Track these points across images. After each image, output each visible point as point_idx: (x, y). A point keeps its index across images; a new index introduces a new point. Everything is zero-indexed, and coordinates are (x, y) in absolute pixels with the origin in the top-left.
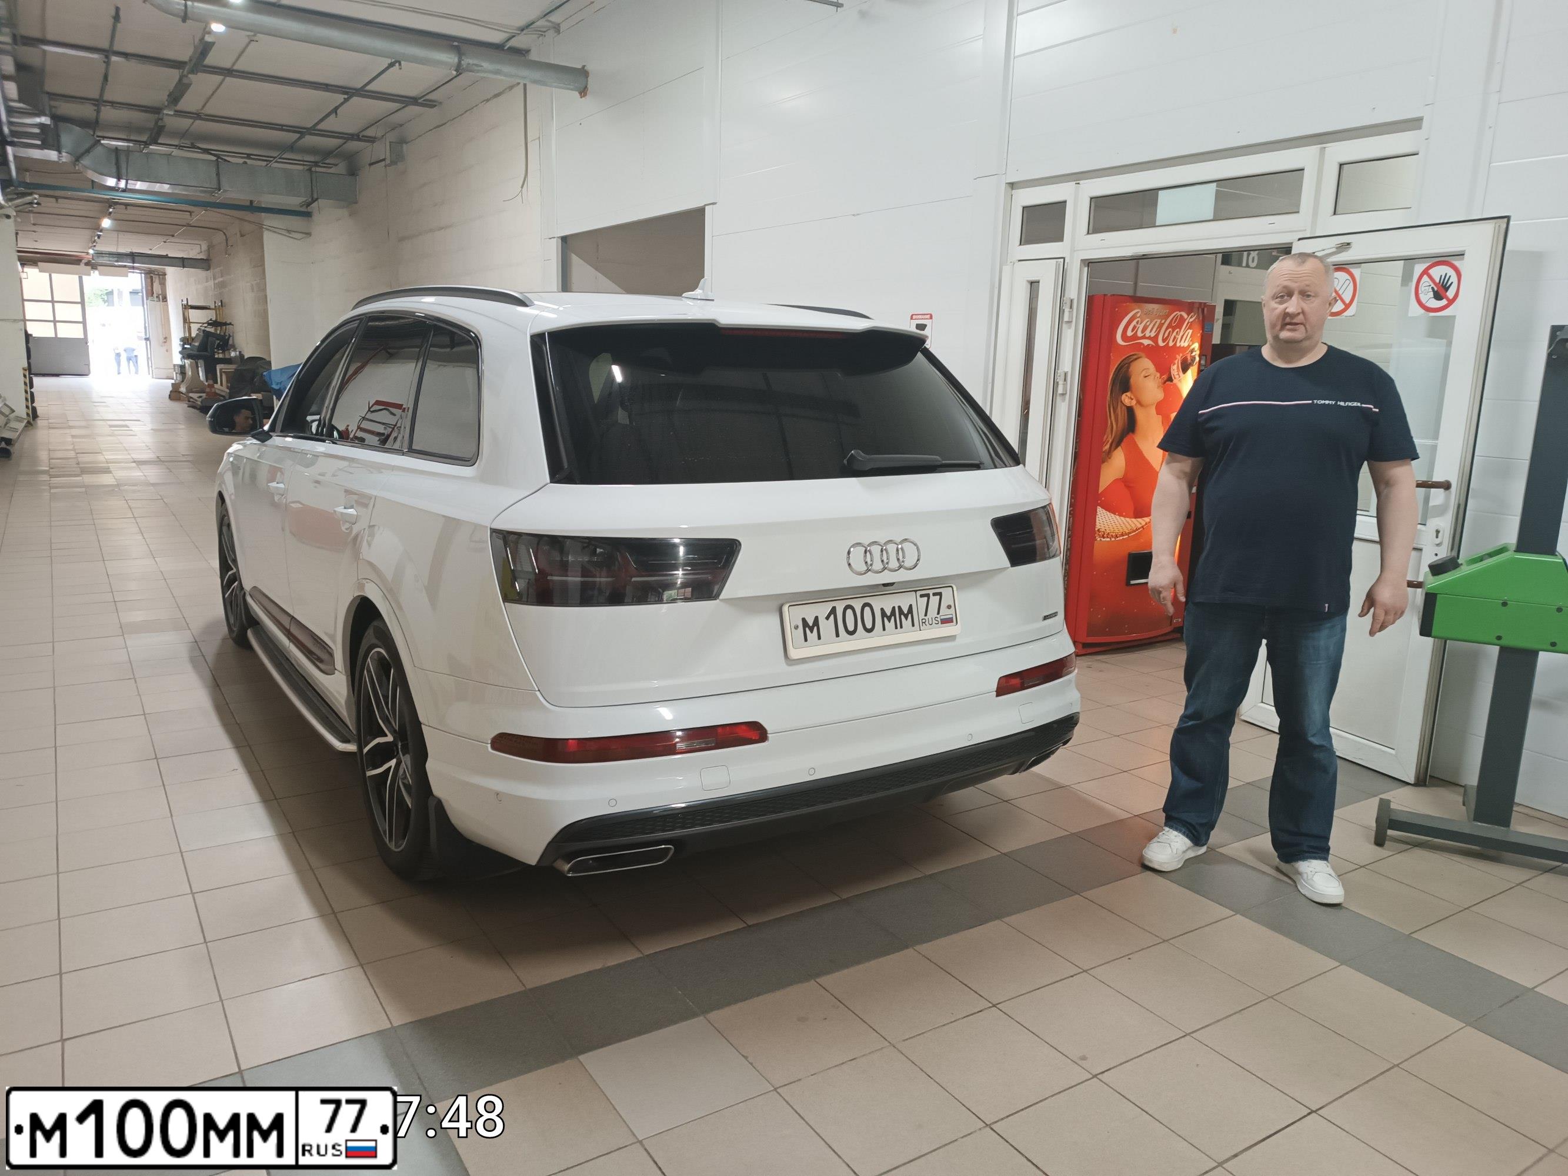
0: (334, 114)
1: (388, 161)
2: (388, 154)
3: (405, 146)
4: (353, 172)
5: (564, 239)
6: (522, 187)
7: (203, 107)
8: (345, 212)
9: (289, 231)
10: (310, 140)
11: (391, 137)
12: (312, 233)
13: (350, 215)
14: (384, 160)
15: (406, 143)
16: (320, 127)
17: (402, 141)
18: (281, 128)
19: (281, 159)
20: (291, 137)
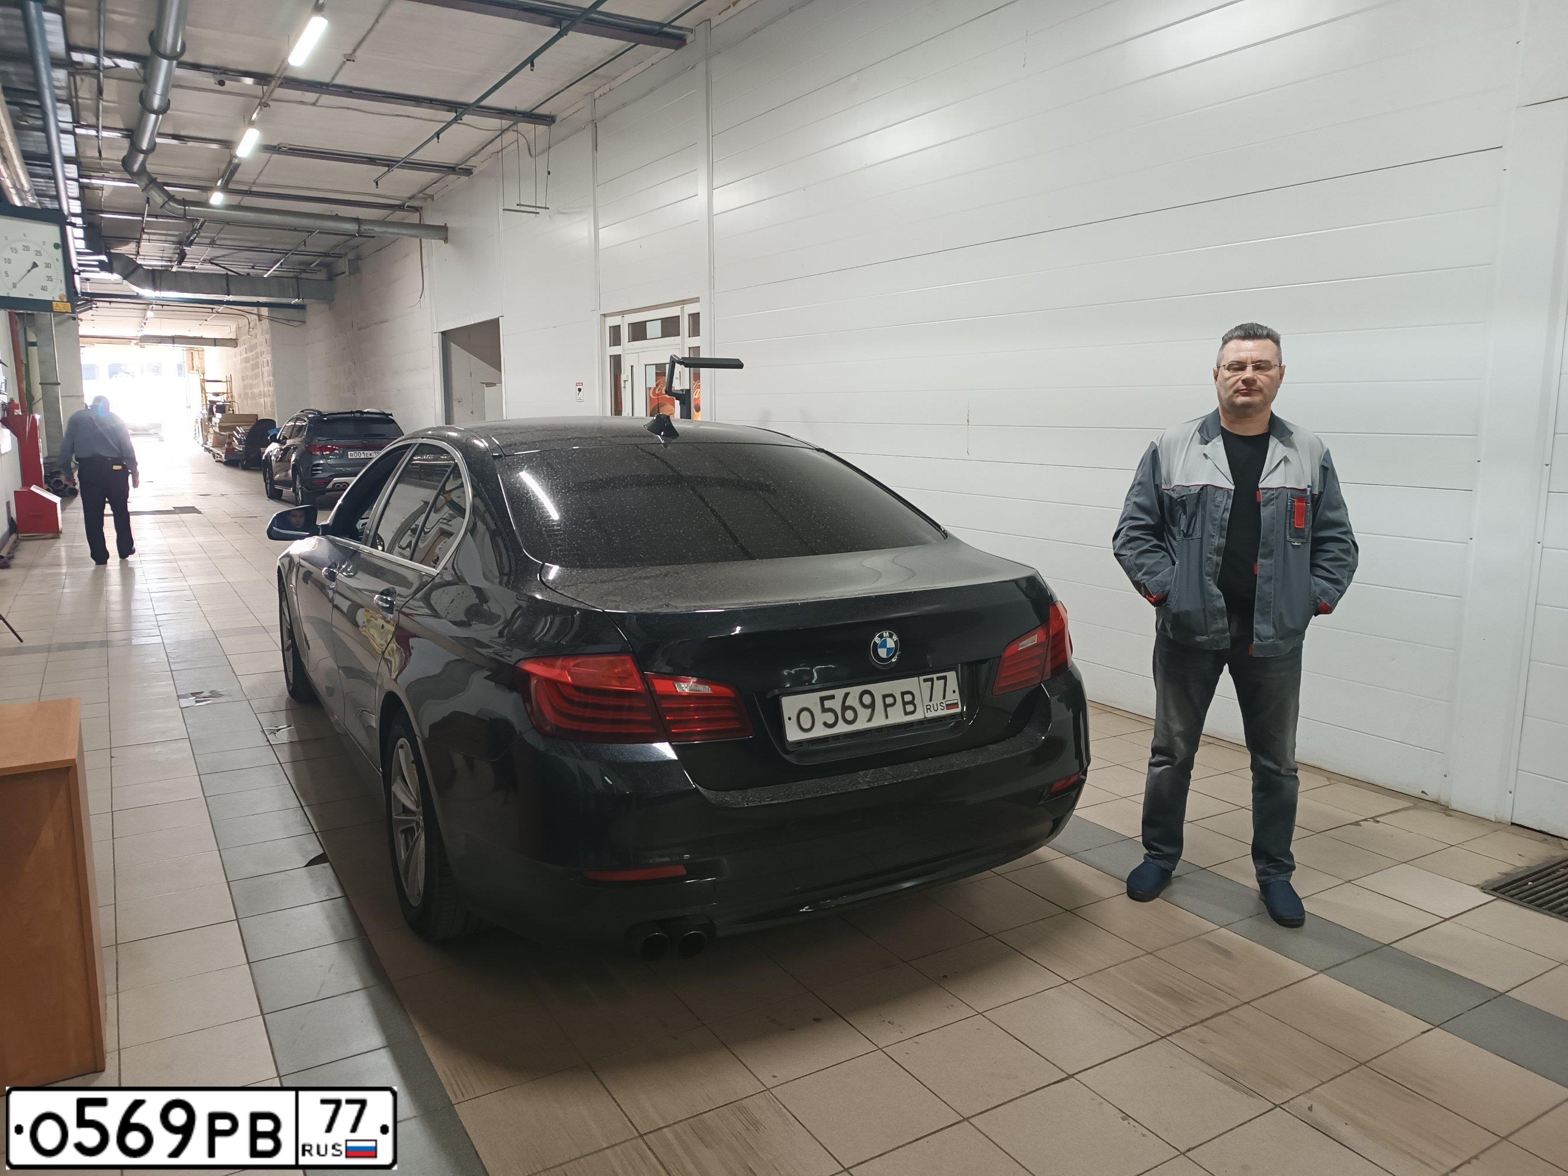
1: (347, 273)
2: (347, 268)
3: (359, 261)
4: (331, 277)
5: (443, 333)
6: (420, 298)
8: (325, 307)
9: (288, 320)
11: (351, 255)
12: (307, 321)
13: (330, 309)
14: (344, 273)
15: (361, 259)
16: (300, 249)
17: (359, 258)
19: (277, 268)
20: (281, 256)
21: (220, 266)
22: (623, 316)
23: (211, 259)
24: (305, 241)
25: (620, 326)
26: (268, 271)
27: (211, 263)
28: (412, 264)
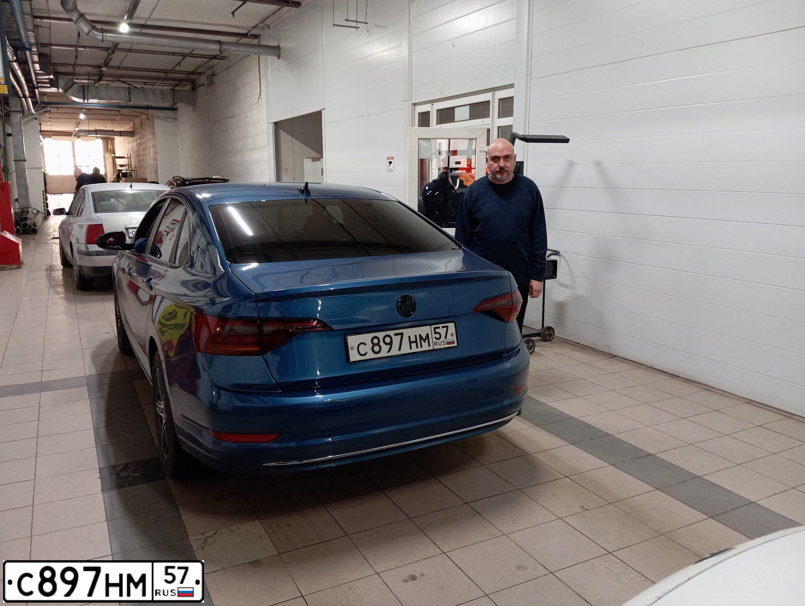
2: (206, 81)
3: (214, 77)
4: (194, 89)
5: (276, 123)
6: (259, 99)
7: (121, 64)
8: (190, 108)
9: (166, 118)
10: (172, 75)
11: (208, 73)
12: (179, 119)
13: (194, 110)
14: (204, 84)
16: (175, 69)
19: (160, 83)
20: (163, 75)
21: (124, 82)
22: (433, 104)
23: (118, 78)
24: (179, 63)
25: (429, 112)
26: (155, 85)
27: (118, 80)
28: (253, 75)
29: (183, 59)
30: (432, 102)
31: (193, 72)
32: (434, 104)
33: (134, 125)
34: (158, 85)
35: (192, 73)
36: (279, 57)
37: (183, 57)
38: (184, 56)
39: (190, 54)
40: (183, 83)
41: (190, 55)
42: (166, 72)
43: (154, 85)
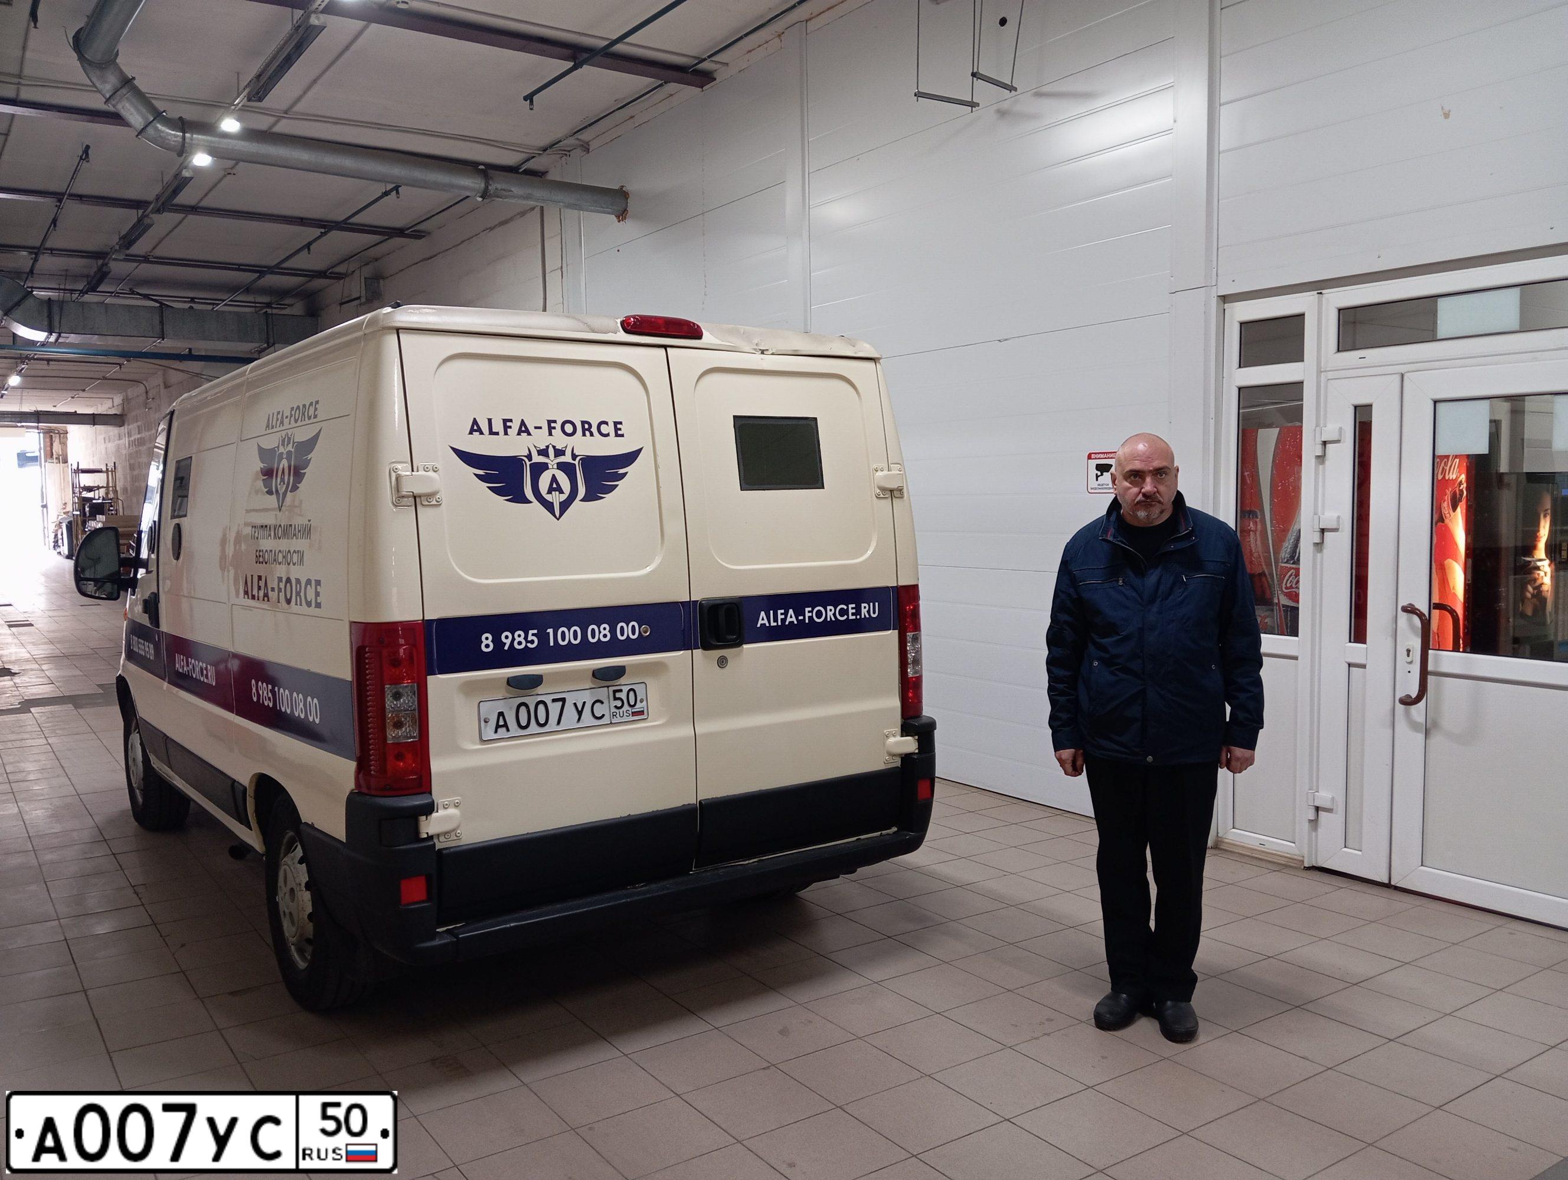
0: (306, 250)
1: (363, 300)
2: (363, 291)
3: (382, 282)
4: (313, 312)
7: (154, 248)
10: (270, 280)
11: (367, 271)
15: (383, 278)
16: (285, 265)
17: (379, 276)
18: (239, 267)
19: (231, 301)
20: (248, 277)
21: (146, 297)
22: (1321, 293)
23: (133, 286)
24: (308, 246)
25: (1303, 315)
26: (218, 304)
27: (132, 292)
29: (323, 234)
30: (1319, 286)
31: (325, 272)
32: (1324, 291)
33: (126, 401)
34: (225, 305)
35: (321, 274)
36: (622, 215)
37: (323, 231)
38: (326, 226)
39: (346, 224)
40: (287, 301)
41: (344, 226)
42: (262, 271)
43: (213, 304)
